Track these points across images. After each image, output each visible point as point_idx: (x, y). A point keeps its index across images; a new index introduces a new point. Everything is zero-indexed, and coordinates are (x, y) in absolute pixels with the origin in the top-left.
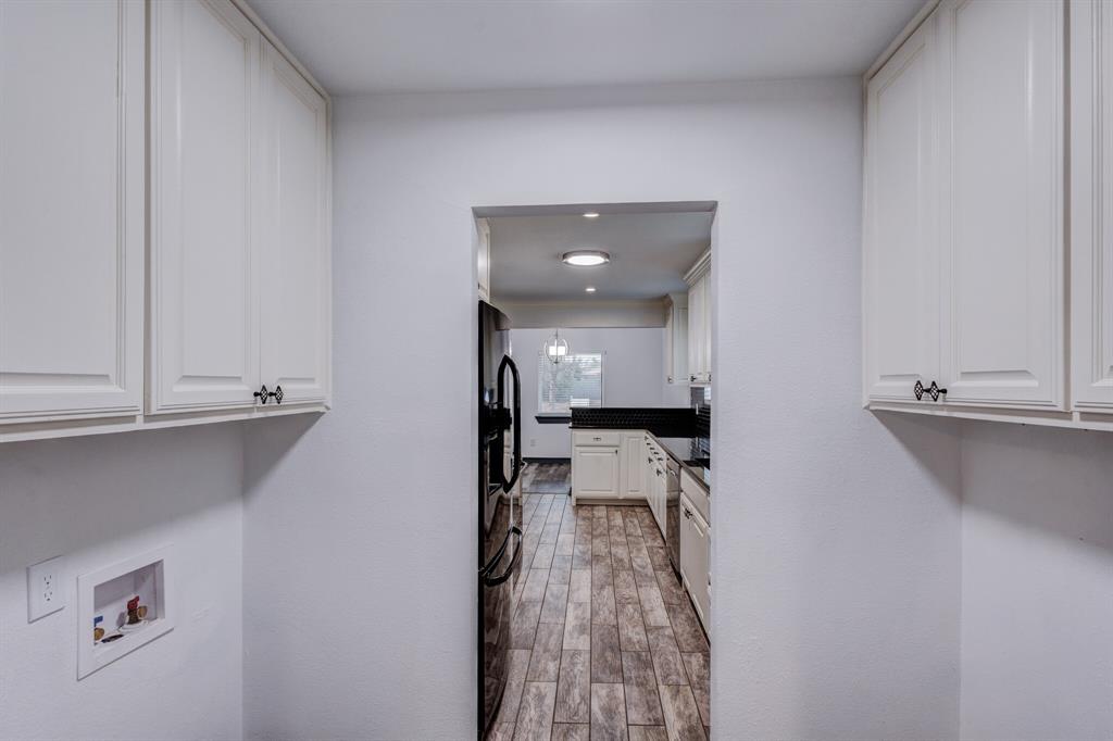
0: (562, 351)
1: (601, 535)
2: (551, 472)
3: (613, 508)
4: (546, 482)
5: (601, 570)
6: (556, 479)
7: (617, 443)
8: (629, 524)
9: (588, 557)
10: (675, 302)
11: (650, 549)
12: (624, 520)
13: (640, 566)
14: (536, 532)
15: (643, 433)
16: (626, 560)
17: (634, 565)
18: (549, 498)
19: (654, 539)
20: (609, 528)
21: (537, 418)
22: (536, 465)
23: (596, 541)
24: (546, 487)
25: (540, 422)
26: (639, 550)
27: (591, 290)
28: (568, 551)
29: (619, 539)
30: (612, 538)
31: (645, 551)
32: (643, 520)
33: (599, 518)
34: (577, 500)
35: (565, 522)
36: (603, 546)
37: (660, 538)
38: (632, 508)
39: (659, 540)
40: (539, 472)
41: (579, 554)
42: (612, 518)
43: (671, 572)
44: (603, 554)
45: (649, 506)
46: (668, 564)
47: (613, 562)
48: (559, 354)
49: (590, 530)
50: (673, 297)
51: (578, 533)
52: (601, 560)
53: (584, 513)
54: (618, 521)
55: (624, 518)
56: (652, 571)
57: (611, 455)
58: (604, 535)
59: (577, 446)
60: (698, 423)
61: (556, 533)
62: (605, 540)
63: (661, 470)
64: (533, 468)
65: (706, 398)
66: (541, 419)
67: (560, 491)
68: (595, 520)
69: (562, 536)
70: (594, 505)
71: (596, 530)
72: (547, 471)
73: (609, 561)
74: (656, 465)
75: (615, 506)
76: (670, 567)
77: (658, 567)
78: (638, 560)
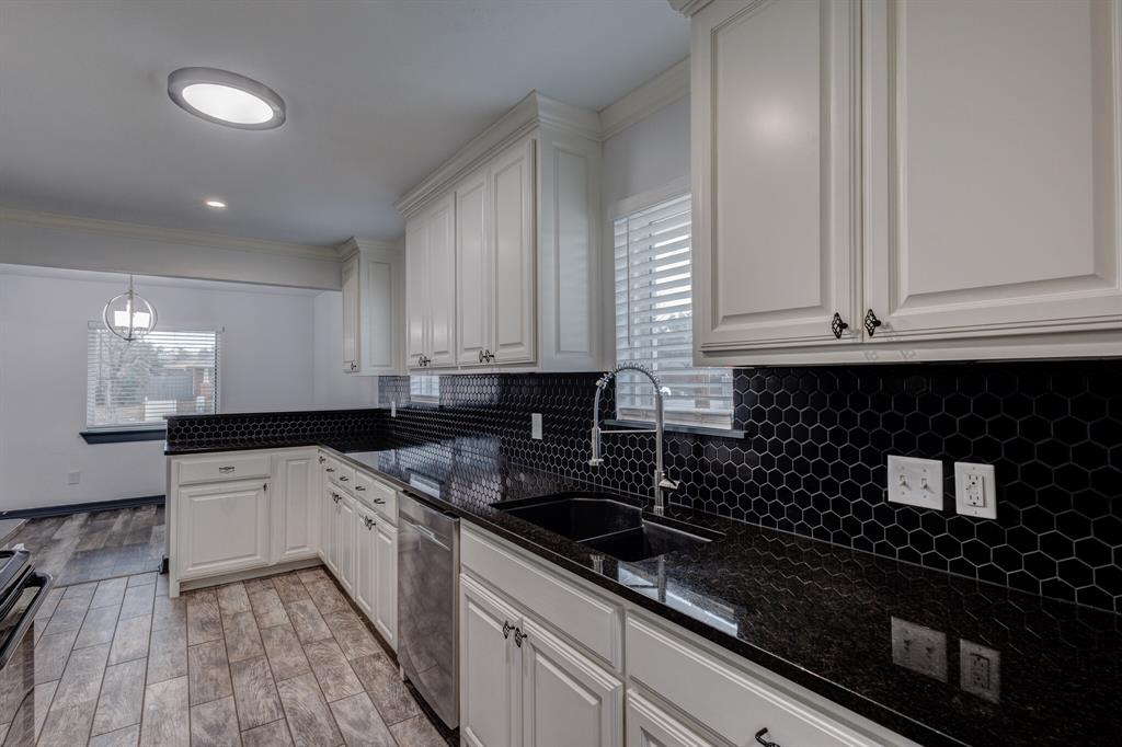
0: (143, 319)
1: (250, 660)
2: (116, 529)
3: (258, 586)
4: (106, 550)
7: (265, 472)
8: (300, 615)
10: (361, 249)
11: (357, 665)
12: (287, 608)
13: (353, 724)
14: (82, 698)
15: (313, 452)
16: (322, 719)
17: (344, 726)
18: (112, 588)
19: (357, 640)
20: (263, 637)
21: (84, 435)
22: (80, 519)
23: (242, 681)
24: (105, 565)
25: (89, 442)
26: (339, 677)
27: (216, 204)
29: (290, 661)
30: (275, 662)
31: (351, 678)
32: (322, 598)
33: (236, 615)
34: (182, 584)
35: (158, 646)
36: (261, 692)
37: (366, 634)
38: (294, 578)
39: (368, 639)
40: (88, 532)
41: (206, 738)
42: (261, 611)
43: (421, 717)
44: (265, 716)
45: (324, 567)
46: (407, 695)
47: (294, 733)
48: (135, 326)
49: (222, 654)
50: (360, 243)
51: (197, 669)
52: (265, 738)
53: (199, 610)
54: (277, 614)
55: (285, 604)
56: (383, 730)
57: (254, 493)
58: (256, 659)
59: (181, 486)
60: (397, 429)
61: (139, 688)
62: (260, 672)
63: (377, 519)
64: (75, 524)
65: (412, 393)
66: (92, 438)
67: (138, 568)
68: (227, 623)
69: (155, 690)
70: (218, 587)
71: (235, 648)
72: (108, 527)
73: (284, 733)
74: (355, 508)
75: (261, 579)
76: (413, 704)
77: (390, 714)
78: (346, 707)
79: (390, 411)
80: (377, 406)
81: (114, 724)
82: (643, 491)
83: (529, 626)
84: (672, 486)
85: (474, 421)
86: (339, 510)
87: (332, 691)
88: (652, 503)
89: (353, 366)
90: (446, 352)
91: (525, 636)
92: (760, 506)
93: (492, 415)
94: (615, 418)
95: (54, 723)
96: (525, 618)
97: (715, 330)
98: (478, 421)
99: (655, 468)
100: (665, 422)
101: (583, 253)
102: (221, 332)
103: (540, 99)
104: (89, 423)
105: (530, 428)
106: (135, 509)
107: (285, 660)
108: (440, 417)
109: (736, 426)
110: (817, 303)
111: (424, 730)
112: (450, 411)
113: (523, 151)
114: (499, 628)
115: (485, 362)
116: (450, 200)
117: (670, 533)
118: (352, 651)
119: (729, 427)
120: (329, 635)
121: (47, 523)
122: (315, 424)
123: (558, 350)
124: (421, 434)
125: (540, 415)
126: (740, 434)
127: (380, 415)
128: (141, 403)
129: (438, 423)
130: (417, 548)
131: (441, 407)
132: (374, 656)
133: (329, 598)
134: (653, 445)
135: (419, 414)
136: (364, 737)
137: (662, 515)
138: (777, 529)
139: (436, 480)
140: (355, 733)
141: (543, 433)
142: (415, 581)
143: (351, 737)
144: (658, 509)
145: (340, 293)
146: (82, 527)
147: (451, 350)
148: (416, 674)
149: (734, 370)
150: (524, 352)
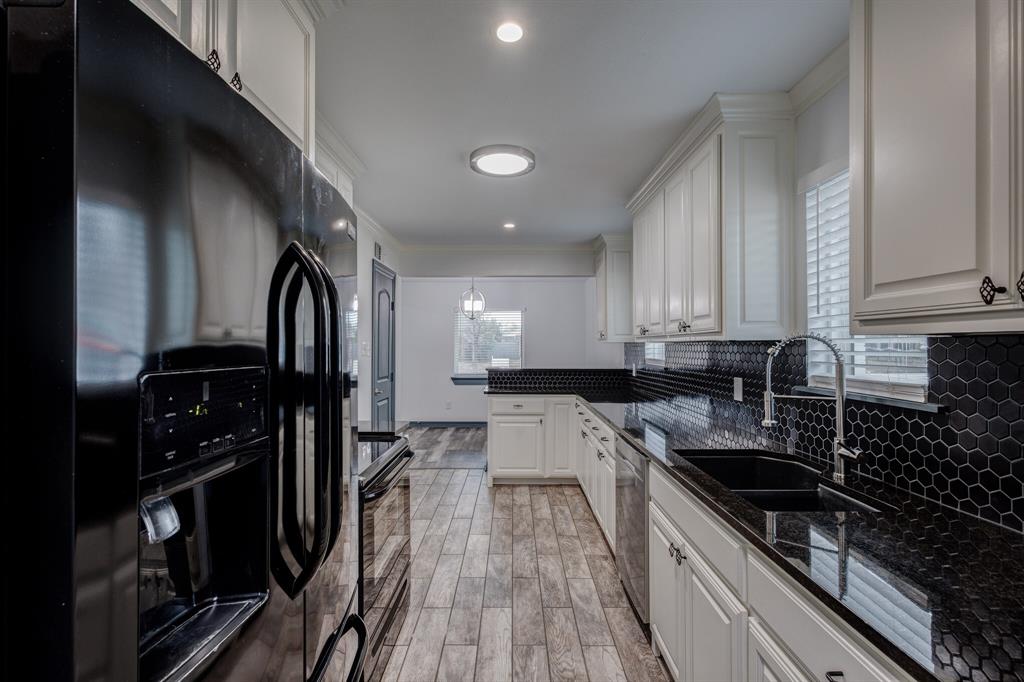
0: (479, 306)
1: (525, 536)
2: (467, 438)
3: (537, 490)
4: (461, 451)
5: (526, 608)
6: (471, 448)
7: (542, 411)
8: (559, 516)
9: (507, 579)
11: (590, 559)
12: (552, 509)
13: (580, 597)
14: (440, 533)
15: (573, 399)
16: (561, 587)
17: (574, 596)
18: (462, 474)
19: (593, 542)
20: (535, 524)
21: (453, 379)
22: (451, 430)
23: (519, 547)
24: (459, 460)
25: (456, 384)
26: (576, 563)
27: (509, 226)
28: (480, 568)
29: (548, 543)
30: (539, 540)
31: (584, 566)
32: (576, 508)
33: (521, 506)
34: (495, 478)
35: (478, 514)
36: (528, 558)
37: (601, 540)
38: (560, 490)
39: (601, 544)
40: (454, 439)
41: (494, 574)
42: (536, 507)
43: (628, 610)
44: (527, 573)
45: (580, 486)
46: (621, 591)
47: (543, 589)
48: (475, 309)
49: (510, 528)
50: (606, 238)
51: (495, 534)
52: (526, 586)
53: (503, 498)
54: (545, 511)
55: (552, 506)
56: (600, 608)
57: (534, 425)
58: (529, 537)
59: (494, 415)
60: (636, 386)
61: (466, 535)
62: (529, 545)
63: (605, 453)
64: (448, 434)
65: (647, 357)
66: (457, 380)
67: (474, 465)
68: (515, 510)
69: (473, 538)
70: (514, 486)
71: (518, 527)
72: (463, 438)
73: (537, 588)
74: (594, 443)
75: (540, 486)
76: (625, 599)
77: (607, 600)
78: (577, 585)
79: (631, 371)
80: (622, 367)
81: (451, 552)
82: (823, 455)
83: (689, 551)
84: (852, 455)
85: (689, 382)
86: (586, 443)
87: (570, 571)
88: (832, 468)
89: (602, 335)
90: (659, 323)
91: (685, 558)
92: (959, 489)
93: (703, 378)
94: (806, 385)
95: (426, 542)
96: (687, 544)
97: (868, 299)
98: (693, 382)
99: (835, 435)
100: (846, 389)
101: (773, 228)
102: (524, 311)
103: (721, 98)
104: (455, 371)
105: (731, 390)
106: (478, 429)
107: (546, 542)
108: (666, 377)
109: (930, 398)
110: (973, 266)
111: (629, 620)
112: (672, 373)
113: (711, 146)
114: (668, 545)
115: (683, 332)
116: (661, 196)
117: (844, 500)
118: (588, 549)
119: (922, 400)
120: (575, 534)
121: (436, 431)
122: (577, 379)
123: (743, 319)
124: (653, 391)
125: (741, 379)
126: (933, 408)
127: (623, 374)
128: (490, 361)
129: (665, 383)
130: (634, 485)
131: (666, 369)
132: (603, 557)
133: (580, 509)
134: (833, 412)
135: (650, 375)
136: (585, 608)
137: (842, 483)
138: (979, 517)
139: (663, 430)
140: (580, 603)
141: (744, 394)
142: (631, 509)
143: (577, 604)
144: (839, 476)
145: (594, 278)
146: (451, 436)
147: (662, 322)
148: (629, 579)
149: (929, 339)
150: (710, 323)
